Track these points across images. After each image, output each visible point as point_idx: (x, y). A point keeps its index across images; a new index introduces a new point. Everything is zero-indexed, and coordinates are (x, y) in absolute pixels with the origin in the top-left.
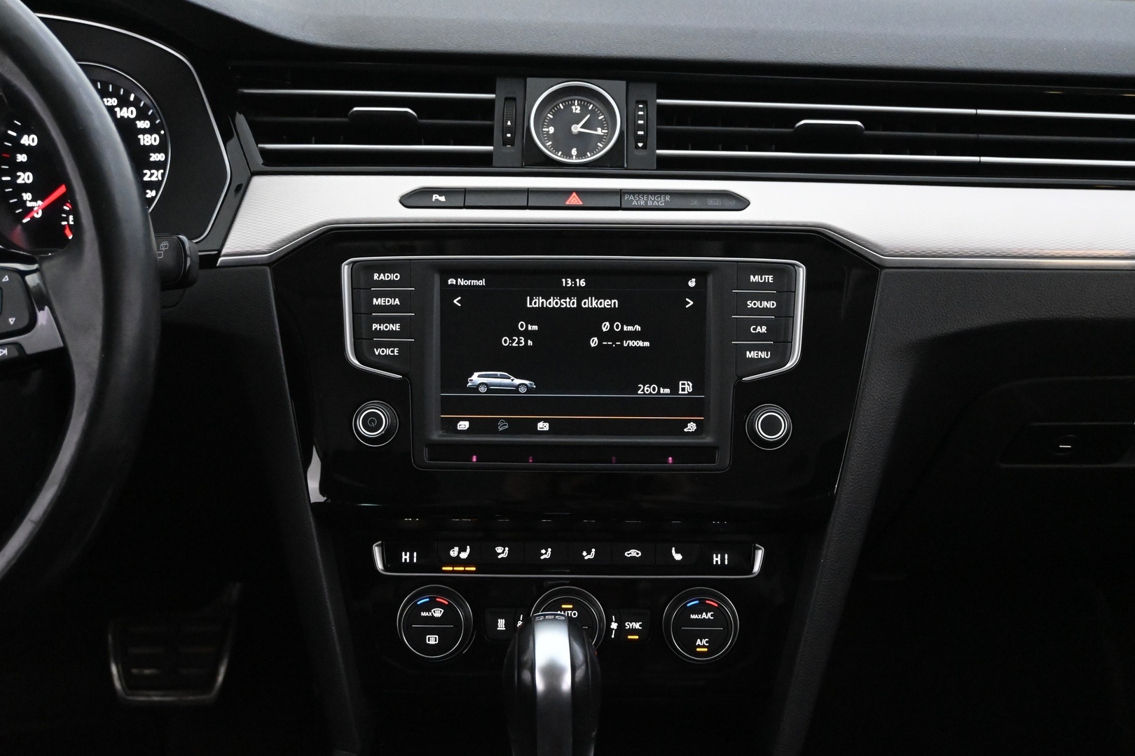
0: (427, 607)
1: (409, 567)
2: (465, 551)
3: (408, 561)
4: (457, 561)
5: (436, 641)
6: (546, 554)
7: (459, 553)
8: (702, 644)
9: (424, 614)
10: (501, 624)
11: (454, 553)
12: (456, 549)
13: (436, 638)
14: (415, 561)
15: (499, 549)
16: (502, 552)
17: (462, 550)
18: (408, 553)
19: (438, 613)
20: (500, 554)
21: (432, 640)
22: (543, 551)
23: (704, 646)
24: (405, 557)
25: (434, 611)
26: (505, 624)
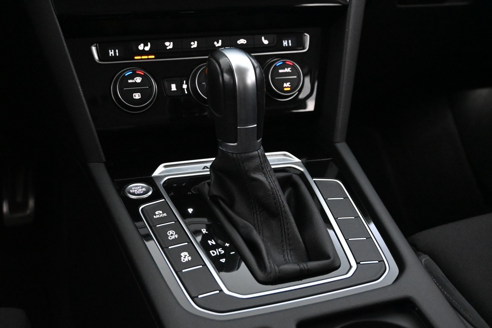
0: (132, 77)
1: (114, 58)
2: (147, 45)
3: (113, 55)
4: (143, 53)
5: (139, 97)
6: (194, 45)
7: (144, 47)
8: (287, 86)
9: (130, 81)
10: (174, 87)
11: (141, 47)
12: (142, 45)
13: (139, 95)
14: (117, 54)
15: (167, 44)
16: (169, 45)
17: (146, 45)
18: (113, 51)
19: (138, 80)
20: (168, 46)
21: (137, 96)
22: (192, 43)
23: (288, 87)
24: (111, 53)
25: (136, 79)
26: (176, 87)
